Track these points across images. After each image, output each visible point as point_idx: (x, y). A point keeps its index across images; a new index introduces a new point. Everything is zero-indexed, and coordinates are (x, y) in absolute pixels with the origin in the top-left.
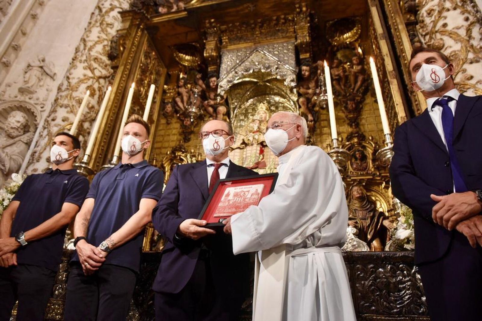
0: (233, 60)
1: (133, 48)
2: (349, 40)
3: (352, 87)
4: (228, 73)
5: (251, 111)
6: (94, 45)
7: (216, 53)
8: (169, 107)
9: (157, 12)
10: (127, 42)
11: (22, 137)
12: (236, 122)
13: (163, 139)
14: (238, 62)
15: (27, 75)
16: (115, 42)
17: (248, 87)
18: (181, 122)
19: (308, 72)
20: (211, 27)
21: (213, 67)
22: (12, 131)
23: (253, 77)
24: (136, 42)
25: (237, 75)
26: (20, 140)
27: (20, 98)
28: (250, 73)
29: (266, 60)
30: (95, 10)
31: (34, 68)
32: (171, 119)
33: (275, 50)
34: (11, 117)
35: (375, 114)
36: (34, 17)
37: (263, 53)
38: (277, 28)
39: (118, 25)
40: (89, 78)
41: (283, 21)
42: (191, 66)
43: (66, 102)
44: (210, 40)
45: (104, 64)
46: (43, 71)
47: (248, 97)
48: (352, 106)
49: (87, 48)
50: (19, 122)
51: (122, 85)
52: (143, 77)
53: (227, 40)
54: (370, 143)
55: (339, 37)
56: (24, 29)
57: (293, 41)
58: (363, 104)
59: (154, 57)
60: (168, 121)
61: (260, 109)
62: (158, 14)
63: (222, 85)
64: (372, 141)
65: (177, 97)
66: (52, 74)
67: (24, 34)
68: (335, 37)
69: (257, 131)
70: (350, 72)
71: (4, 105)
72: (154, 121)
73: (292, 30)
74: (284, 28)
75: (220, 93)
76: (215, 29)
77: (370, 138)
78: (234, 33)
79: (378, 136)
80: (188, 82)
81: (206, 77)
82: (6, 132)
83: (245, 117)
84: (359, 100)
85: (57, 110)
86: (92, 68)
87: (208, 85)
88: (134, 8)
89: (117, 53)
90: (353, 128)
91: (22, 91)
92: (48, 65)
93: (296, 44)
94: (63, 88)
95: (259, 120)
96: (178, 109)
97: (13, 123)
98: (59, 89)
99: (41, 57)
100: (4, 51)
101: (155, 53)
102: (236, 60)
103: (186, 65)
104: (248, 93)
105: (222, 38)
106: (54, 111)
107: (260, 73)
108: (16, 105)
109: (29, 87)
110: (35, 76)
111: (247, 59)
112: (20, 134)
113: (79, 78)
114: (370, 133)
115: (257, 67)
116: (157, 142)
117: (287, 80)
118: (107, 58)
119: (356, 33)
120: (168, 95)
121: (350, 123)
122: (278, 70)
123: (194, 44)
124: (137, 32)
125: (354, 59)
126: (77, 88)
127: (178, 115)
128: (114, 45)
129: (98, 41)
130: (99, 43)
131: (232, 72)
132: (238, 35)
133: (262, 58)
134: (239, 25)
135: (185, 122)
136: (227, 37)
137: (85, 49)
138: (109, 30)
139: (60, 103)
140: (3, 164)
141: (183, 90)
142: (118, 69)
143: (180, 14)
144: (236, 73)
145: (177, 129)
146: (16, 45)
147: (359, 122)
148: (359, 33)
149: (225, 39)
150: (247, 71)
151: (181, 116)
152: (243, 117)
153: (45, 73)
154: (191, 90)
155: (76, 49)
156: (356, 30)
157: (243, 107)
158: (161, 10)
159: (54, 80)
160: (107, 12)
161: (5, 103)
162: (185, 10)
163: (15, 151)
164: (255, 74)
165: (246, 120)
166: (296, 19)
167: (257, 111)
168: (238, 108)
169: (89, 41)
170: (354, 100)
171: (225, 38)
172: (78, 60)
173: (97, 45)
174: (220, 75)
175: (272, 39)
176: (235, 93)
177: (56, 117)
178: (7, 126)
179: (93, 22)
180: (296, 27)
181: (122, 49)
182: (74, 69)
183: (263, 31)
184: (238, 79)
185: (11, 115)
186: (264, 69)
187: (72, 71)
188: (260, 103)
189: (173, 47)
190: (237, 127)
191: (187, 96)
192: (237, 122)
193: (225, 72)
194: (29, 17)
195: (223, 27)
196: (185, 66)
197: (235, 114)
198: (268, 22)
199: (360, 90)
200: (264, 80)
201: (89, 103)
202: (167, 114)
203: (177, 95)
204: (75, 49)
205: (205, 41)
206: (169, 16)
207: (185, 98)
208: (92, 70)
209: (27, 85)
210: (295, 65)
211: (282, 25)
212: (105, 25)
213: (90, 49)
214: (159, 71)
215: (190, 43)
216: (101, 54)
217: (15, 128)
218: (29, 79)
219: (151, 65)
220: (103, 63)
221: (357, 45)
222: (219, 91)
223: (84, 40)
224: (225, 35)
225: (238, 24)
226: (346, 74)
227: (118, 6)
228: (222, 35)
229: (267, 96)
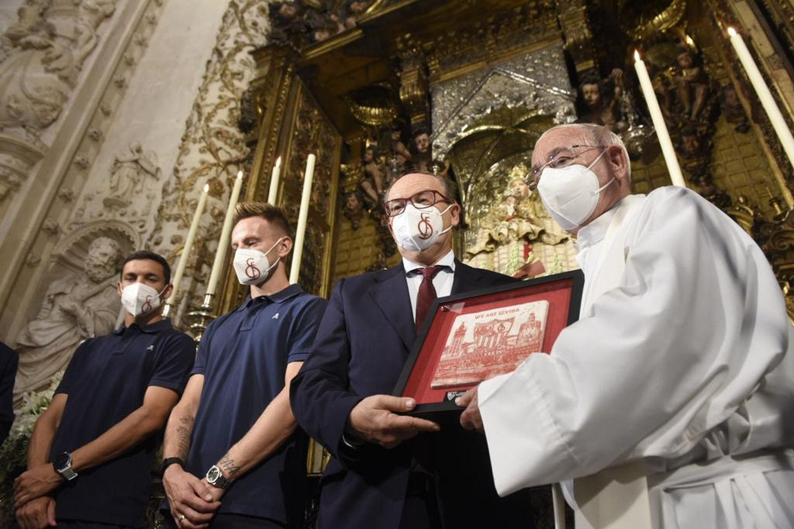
0: (454, 97)
1: (280, 107)
2: (664, 26)
3: (687, 110)
4: (447, 121)
5: (498, 185)
6: (215, 111)
7: (421, 91)
8: (352, 201)
9: (312, 40)
10: (268, 99)
11: (113, 279)
12: (472, 208)
13: (349, 257)
14: (462, 99)
15: (115, 177)
16: (248, 101)
17: (487, 141)
18: (376, 223)
19: (596, 93)
20: (407, 48)
21: (418, 117)
22: (95, 271)
23: (493, 122)
24: (282, 96)
25: (463, 122)
26: (111, 285)
27: (106, 217)
28: (488, 115)
29: (512, 86)
30: (212, 56)
31: (125, 165)
32: (360, 221)
33: (527, 65)
34: (93, 248)
35: (740, 152)
36: (121, 85)
37: (505, 74)
38: (525, 28)
39: (250, 74)
40: (210, 167)
41: (535, 12)
42: (383, 124)
43: (175, 211)
44: (408, 70)
45: (234, 140)
46: (139, 167)
47: (488, 161)
48: (692, 144)
49: (203, 118)
50: (105, 255)
51: (266, 171)
52: (301, 153)
53: (438, 66)
54: (744, 209)
55: (645, 24)
56: (105, 106)
57: (558, 45)
58: (713, 138)
59: (318, 118)
60: (353, 224)
61: (514, 178)
62: (313, 44)
63: (438, 144)
64: (747, 205)
65: (364, 181)
66: (153, 170)
67: (107, 114)
68: (636, 27)
69: (514, 217)
70: (678, 83)
71: (84, 230)
72: (329, 227)
73: (554, 25)
74: (539, 25)
75: (437, 157)
76: (415, 50)
77: (741, 200)
78: (449, 51)
79: (756, 195)
80: (380, 152)
81: (408, 137)
82: (87, 273)
83: (488, 198)
84: (704, 133)
85: (163, 226)
86: (213, 149)
87: (414, 150)
88: (274, 41)
89: (253, 118)
90: (701, 186)
91: (109, 204)
92: (147, 157)
93: (564, 47)
94: (170, 189)
95: (514, 197)
96: (369, 200)
97: (97, 258)
98: (165, 191)
99: (134, 145)
100: (76, 145)
101: (319, 111)
102: (459, 97)
103: (374, 123)
104: (489, 153)
105: (429, 65)
106: (158, 229)
107: (504, 112)
108: (102, 227)
109: (119, 197)
110: (128, 176)
111: (477, 92)
112: (109, 274)
113: (193, 169)
114: (737, 191)
115: (498, 102)
116: (340, 263)
117: (558, 114)
118: (238, 130)
119: (678, 10)
120: (350, 179)
121: (694, 178)
122: (538, 100)
123: (381, 84)
124: (283, 80)
125: (682, 59)
126: (192, 185)
127: (370, 211)
128: (246, 105)
129: (221, 103)
130: (223, 106)
131: (453, 118)
132: (457, 53)
133: (506, 84)
134: (455, 36)
135: (382, 222)
136: (437, 61)
137: (199, 120)
138: (236, 83)
139: (167, 215)
140: (84, 327)
141: (373, 168)
142: (258, 145)
143: (350, 36)
144: (461, 118)
145: (370, 235)
146: (95, 133)
147: (712, 172)
148: (683, 8)
149: (433, 66)
150: (480, 111)
151: (375, 213)
152: (485, 197)
153: (142, 170)
154: (387, 164)
155: (187, 122)
156: (677, 4)
157: (482, 179)
158: (318, 36)
159: (158, 180)
160: (231, 55)
161: (85, 227)
162: (359, 26)
163: (102, 303)
164: (496, 115)
165: (490, 202)
166: (558, 4)
167: (510, 182)
168: (474, 183)
169: (207, 105)
170: (694, 133)
171: (433, 63)
172: (191, 139)
173: (219, 111)
174: (434, 126)
175: (518, 48)
176: (465, 157)
177: (161, 238)
178: (88, 264)
179: (210, 75)
180: (560, 16)
181: (260, 111)
182: (186, 155)
183: (500, 37)
184: (466, 131)
185: (93, 245)
186: (511, 102)
187: (183, 158)
188: (513, 167)
189: (346, 97)
190: (476, 218)
191: (380, 176)
192: (476, 208)
193: (441, 122)
194: (113, 85)
195: (428, 45)
196: (371, 127)
197: (468, 194)
198: (506, 20)
199: (704, 112)
200: (514, 125)
201: (214, 208)
202: (351, 213)
203: (364, 178)
204: (185, 123)
205: (399, 74)
206: (333, 43)
207: (378, 180)
208: (215, 152)
209: (116, 194)
210: (569, 85)
211: (533, 20)
212: (229, 77)
213: (209, 119)
214: (329, 141)
215: (376, 85)
216: (226, 124)
217: (100, 266)
218: (118, 184)
219: (314, 132)
220: (231, 139)
221: (683, 33)
222: (434, 155)
223: (198, 107)
224: (433, 58)
225: (453, 34)
226: (671, 88)
227: (247, 41)
228: (427, 60)
229: (523, 154)
